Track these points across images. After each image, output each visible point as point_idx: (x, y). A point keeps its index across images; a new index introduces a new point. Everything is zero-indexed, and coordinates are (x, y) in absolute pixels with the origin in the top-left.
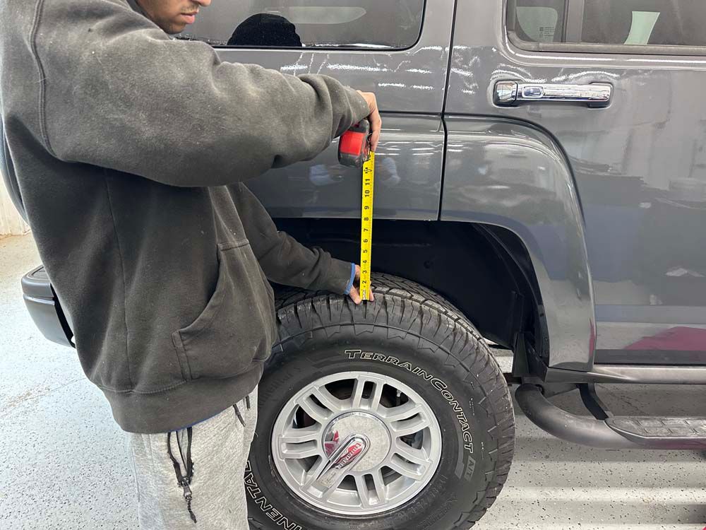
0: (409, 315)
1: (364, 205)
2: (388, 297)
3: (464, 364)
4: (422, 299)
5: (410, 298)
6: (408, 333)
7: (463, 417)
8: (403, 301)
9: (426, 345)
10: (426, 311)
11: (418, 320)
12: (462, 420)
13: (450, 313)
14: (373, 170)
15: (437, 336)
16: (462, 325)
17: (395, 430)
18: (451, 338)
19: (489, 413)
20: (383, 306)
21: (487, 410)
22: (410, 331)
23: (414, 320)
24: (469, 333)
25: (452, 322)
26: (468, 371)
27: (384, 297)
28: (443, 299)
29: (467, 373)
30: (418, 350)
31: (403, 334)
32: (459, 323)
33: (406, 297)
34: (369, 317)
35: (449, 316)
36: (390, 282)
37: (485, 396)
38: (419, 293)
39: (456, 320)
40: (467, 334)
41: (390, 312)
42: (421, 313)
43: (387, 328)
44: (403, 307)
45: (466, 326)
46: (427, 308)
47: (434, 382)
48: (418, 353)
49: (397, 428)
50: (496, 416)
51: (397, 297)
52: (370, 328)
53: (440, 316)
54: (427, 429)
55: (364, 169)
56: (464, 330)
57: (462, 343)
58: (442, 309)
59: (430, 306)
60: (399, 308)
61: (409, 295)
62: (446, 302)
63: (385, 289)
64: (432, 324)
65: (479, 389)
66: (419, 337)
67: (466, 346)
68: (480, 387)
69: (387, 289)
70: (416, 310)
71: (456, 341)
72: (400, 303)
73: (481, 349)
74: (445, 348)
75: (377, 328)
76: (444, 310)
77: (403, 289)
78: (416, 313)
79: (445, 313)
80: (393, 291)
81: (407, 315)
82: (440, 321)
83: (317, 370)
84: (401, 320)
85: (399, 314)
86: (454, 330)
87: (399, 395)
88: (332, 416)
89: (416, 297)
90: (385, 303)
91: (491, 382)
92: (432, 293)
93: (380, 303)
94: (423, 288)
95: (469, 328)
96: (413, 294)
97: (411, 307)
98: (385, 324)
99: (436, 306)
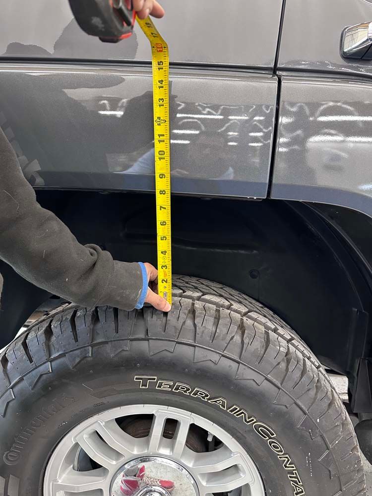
0: (225, 330)
1: (158, 172)
2: (198, 305)
3: (300, 404)
4: (244, 310)
5: (229, 308)
6: (223, 356)
7: (296, 477)
8: (218, 311)
9: (248, 376)
10: (249, 326)
11: (238, 338)
12: (295, 482)
13: (281, 331)
14: (167, 120)
15: (263, 363)
16: (296, 347)
17: (204, 483)
18: (283, 365)
19: (333, 473)
20: (191, 315)
21: (330, 469)
22: (226, 353)
23: (232, 338)
24: (306, 359)
25: (284, 343)
26: (305, 414)
27: (193, 304)
28: (271, 313)
29: (304, 418)
30: (235, 381)
31: (215, 357)
32: (293, 345)
33: (222, 306)
34: (170, 331)
35: (279, 335)
36: (204, 287)
37: (328, 449)
38: (240, 302)
39: (289, 341)
40: (304, 360)
41: (199, 325)
42: (242, 328)
43: (194, 346)
44: (217, 318)
45: (302, 349)
46: (250, 322)
47: (257, 427)
48: (236, 385)
49: (207, 482)
50: (341, 478)
51: (210, 305)
52: (171, 346)
53: (267, 334)
54: (247, 486)
55: (155, 119)
56: (300, 356)
57: (297, 374)
58: (270, 324)
59: (255, 320)
60: (212, 319)
61: (227, 303)
62: (276, 316)
63: (197, 294)
64: (257, 345)
65: (319, 439)
66: (239, 363)
67: (304, 378)
68: (322, 436)
69: (200, 294)
70: (235, 323)
71: (290, 370)
72: (213, 312)
73: (322, 382)
74: (274, 380)
75: (180, 345)
76: (273, 327)
77: (221, 296)
78: (234, 328)
79: (275, 330)
80: (207, 297)
81: (222, 330)
82: (268, 341)
83: (99, 401)
84: (214, 336)
85: (210, 327)
86: (287, 354)
87: (210, 439)
88: (122, 460)
89: (236, 306)
90: (193, 312)
91: (335, 430)
92: (258, 304)
93: (187, 312)
94: (246, 297)
95: (305, 352)
96: (232, 302)
97: (229, 320)
98: (191, 342)
99: (263, 320)
